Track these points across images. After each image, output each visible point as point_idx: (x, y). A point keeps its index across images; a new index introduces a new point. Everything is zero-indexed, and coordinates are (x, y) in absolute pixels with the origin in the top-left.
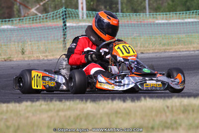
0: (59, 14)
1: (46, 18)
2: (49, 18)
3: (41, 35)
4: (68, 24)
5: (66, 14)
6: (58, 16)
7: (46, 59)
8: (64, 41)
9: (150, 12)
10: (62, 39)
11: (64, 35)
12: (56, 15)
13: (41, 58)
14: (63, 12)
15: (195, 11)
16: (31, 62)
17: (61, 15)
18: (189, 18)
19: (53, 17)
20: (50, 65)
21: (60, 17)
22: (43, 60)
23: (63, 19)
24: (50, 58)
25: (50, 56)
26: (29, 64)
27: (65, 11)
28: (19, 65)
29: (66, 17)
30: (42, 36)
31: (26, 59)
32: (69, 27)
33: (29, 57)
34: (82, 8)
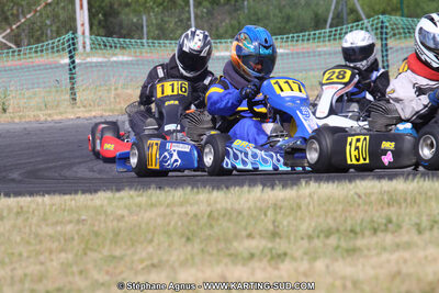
0: (63, 44)
1: (42, 51)
2: (47, 49)
3: (38, 78)
4: (77, 61)
5: (74, 44)
6: (61, 48)
7: (49, 119)
8: (72, 88)
10: (69, 86)
11: (71, 78)
12: (58, 46)
13: (43, 118)
14: (69, 40)
15: (291, 35)
16: (27, 126)
17: (66, 45)
19: (53, 48)
20: (62, 130)
21: (63, 49)
22: (46, 121)
23: (70, 52)
24: (56, 118)
25: (57, 114)
26: (25, 129)
27: (73, 39)
28: (8, 131)
29: (75, 49)
30: (41, 81)
31: (17, 120)
32: (80, 64)
33: (20, 117)
34: (83, 33)
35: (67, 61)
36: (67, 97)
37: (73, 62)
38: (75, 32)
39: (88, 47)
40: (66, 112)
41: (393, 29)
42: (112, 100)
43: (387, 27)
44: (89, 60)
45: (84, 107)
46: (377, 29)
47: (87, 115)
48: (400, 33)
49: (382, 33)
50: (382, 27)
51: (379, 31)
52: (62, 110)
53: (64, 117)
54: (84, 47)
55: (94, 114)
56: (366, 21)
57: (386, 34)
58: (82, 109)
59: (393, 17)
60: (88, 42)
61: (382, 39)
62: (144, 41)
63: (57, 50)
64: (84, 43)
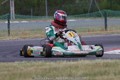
0: (6, 17)
5: (9, 17)
6: (5, 18)
7: (1, 40)
8: (9, 30)
9: (48, 16)
11: (8, 27)
12: (4, 17)
14: (8, 16)
15: (77, 15)
17: (7, 17)
18: (71, 19)
19: (3, 18)
20: (5, 43)
21: (6, 18)
23: (8, 19)
25: (4, 38)
27: (9, 15)
29: (10, 18)
32: (11, 23)
34: (13, 14)
35: (7, 22)
36: (7, 33)
37: (9, 22)
38: (10, 13)
39: (14, 18)
40: (6, 38)
41: (108, 14)
42: (21, 34)
43: (106, 13)
44: (14, 22)
45: (12, 36)
46: (103, 14)
47: (13, 39)
48: (111, 15)
49: (105, 15)
50: (105, 13)
51: (104, 14)
52: (5, 37)
53: (6, 39)
54: (13, 18)
55: (15, 38)
56: (100, 11)
57: (106, 15)
58: (12, 37)
59: (108, 10)
60: (14, 17)
61: (105, 17)
62: (31, 16)
63: (4, 19)
64: (13, 17)
